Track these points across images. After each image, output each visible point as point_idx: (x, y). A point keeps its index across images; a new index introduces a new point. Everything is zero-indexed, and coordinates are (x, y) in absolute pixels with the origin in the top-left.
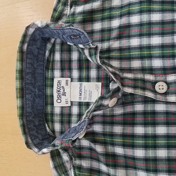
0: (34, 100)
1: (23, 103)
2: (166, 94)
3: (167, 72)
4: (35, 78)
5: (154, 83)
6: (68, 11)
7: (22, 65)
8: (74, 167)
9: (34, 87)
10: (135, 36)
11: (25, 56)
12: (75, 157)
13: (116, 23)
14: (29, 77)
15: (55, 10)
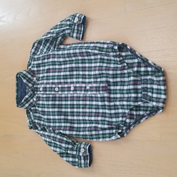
0: (21, 94)
1: (17, 94)
2: (58, 91)
3: (59, 84)
4: (22, 86)
5: (55, 88)
6: (33, 63)
7: (17, 82)
8: (34, 116)
9: (22, 89)
10: (51, 72)
11: (18, 79)
12: (34, 113)
13: (46, 68)
14: (20, 86)
15: (29, 62)
